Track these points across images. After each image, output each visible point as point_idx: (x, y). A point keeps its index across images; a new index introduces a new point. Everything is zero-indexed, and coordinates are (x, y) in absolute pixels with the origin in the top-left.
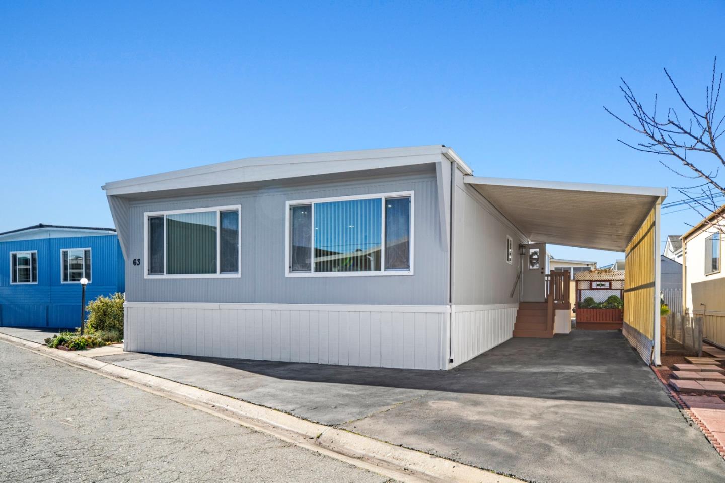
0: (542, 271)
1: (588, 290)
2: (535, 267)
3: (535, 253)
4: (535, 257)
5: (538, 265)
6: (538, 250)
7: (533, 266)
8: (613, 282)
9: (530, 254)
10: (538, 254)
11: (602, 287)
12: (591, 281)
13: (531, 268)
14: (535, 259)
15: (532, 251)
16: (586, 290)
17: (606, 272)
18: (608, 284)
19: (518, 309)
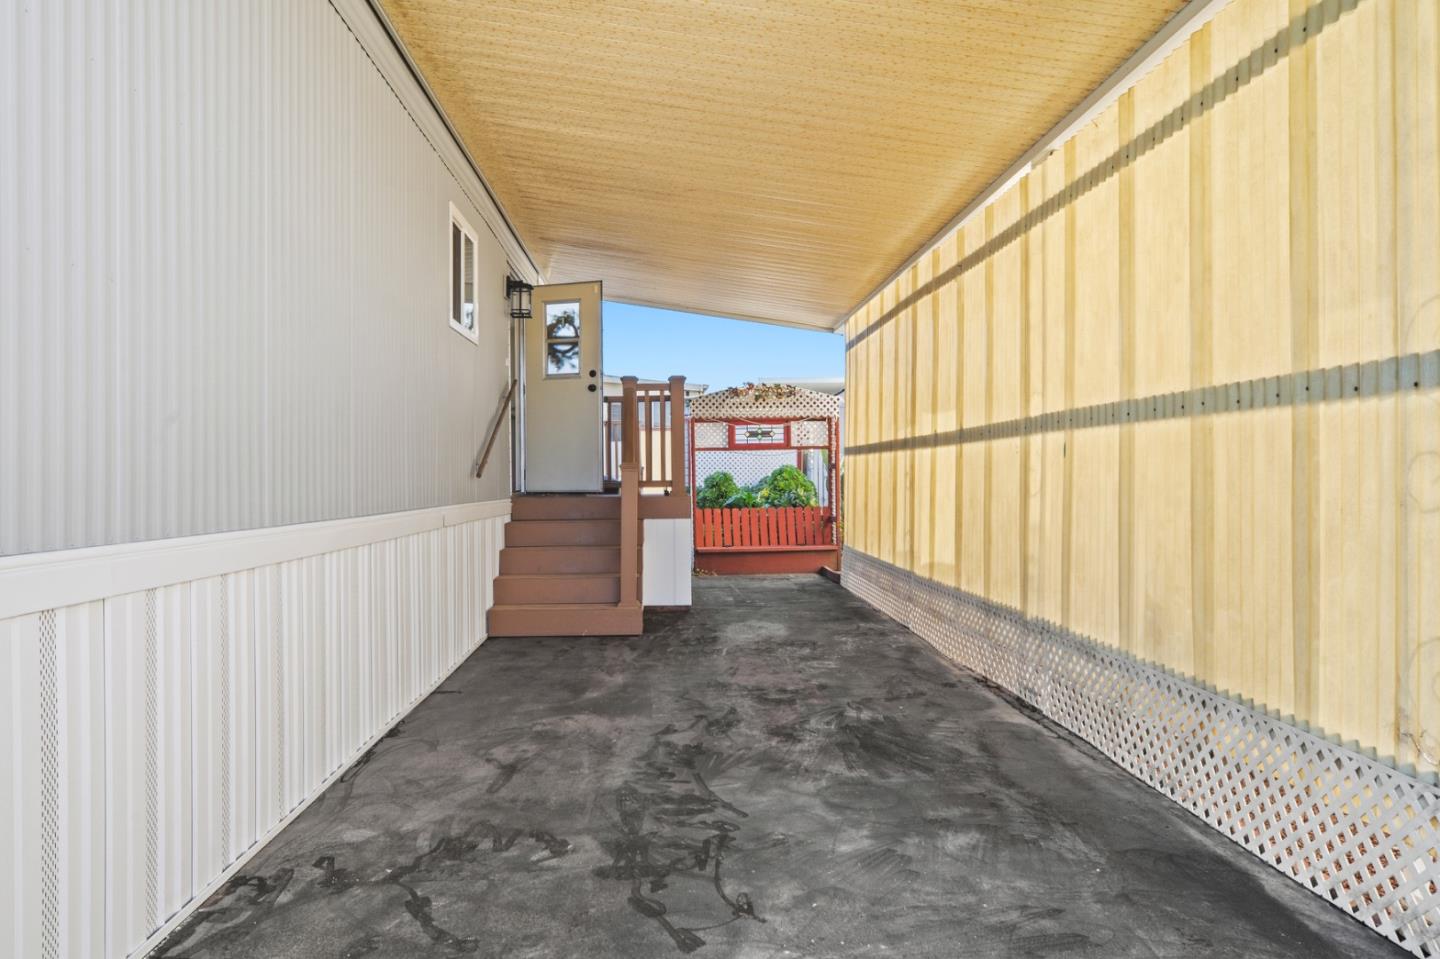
0: (592, 381)
1: (724, 449)
2: (566, 369)
3: (568, 320)
4: (566, 332)
5: (575, 361)
6: (573, 308)
7: (558, 362)
8: (794, 426)
9: (550, 321)
10: (577, 323)
11: (766, 441)
12: (733, 422)
13: (552, 369)
14: (565, 340)
15: (554, 311)
16: (718, 449)
17: (779, 395)
18: (782, 431)
19: (508, 519)
